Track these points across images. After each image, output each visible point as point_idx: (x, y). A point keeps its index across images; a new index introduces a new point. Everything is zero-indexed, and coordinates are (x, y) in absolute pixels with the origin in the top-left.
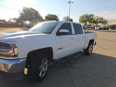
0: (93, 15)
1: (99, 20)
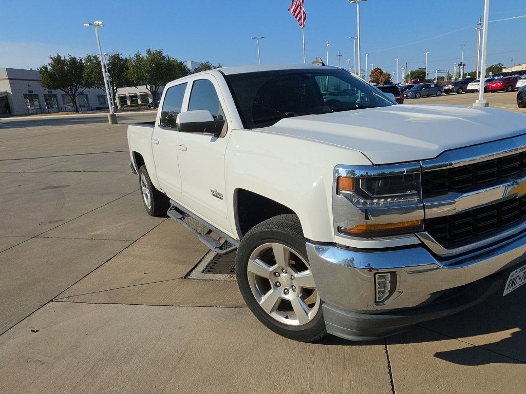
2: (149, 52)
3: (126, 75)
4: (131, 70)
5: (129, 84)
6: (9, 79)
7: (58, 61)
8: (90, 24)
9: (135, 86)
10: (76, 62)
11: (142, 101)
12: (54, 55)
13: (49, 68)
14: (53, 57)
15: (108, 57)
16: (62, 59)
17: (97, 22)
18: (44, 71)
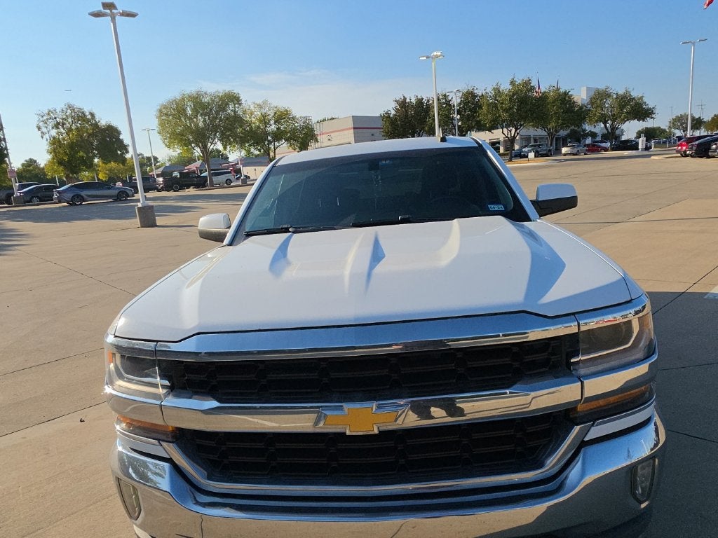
0: (235, 99)
1: (273, 127)
2: (512, 83)
3: (478, 117)
4: (485, 108)
5: (480, 127)
6: (354, 128)
7: (403, 104)
8: (427, 57)
9: (490, 131)
10: (423, 103)
11: (506, 149)
12: (399, 97)
13: (393, 112)
14: (397, 99)
15: (460, 94)
16: (408, 100)
17: (435, 53)
18: (386, 117)
